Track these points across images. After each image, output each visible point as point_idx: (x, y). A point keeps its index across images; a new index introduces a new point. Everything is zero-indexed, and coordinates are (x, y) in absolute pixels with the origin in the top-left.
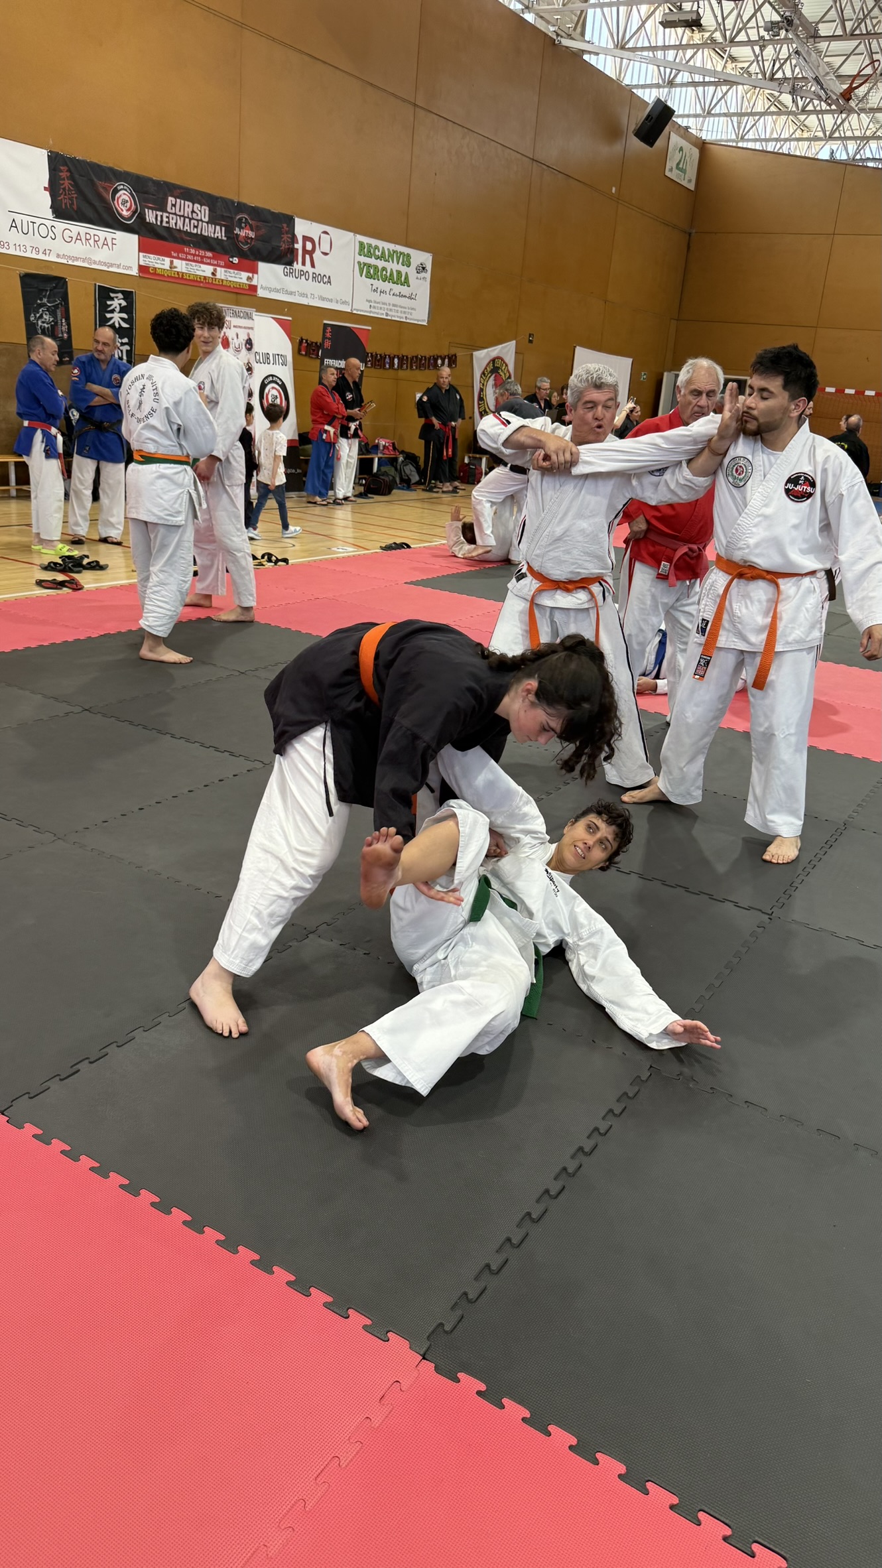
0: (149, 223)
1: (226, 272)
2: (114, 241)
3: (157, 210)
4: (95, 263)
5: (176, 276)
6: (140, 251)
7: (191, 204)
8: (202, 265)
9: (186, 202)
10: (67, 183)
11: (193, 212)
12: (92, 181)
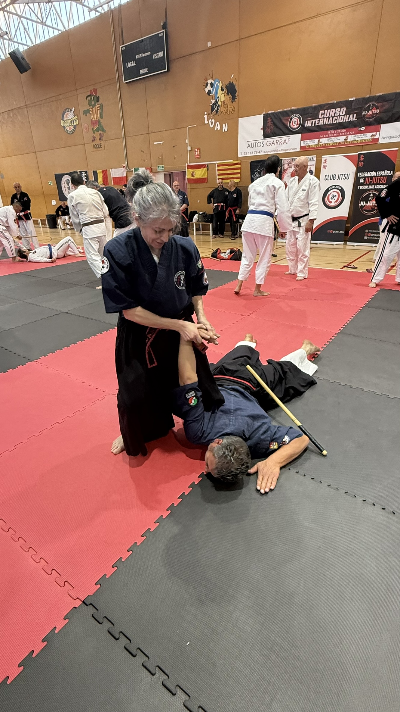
0: (307, 127)
1: (354, 136)
2: (289, 140)
3: (312, 119)
4: (279, 151)
5: (321, 146)
6: (302, 140)
7: (334, 110)
8: (338, 137)
9: (332, 110)
10: (269, 124)
11: (335, 113)
12: (280, 119)
